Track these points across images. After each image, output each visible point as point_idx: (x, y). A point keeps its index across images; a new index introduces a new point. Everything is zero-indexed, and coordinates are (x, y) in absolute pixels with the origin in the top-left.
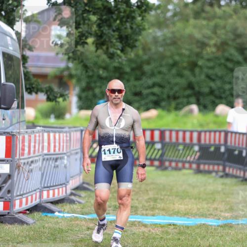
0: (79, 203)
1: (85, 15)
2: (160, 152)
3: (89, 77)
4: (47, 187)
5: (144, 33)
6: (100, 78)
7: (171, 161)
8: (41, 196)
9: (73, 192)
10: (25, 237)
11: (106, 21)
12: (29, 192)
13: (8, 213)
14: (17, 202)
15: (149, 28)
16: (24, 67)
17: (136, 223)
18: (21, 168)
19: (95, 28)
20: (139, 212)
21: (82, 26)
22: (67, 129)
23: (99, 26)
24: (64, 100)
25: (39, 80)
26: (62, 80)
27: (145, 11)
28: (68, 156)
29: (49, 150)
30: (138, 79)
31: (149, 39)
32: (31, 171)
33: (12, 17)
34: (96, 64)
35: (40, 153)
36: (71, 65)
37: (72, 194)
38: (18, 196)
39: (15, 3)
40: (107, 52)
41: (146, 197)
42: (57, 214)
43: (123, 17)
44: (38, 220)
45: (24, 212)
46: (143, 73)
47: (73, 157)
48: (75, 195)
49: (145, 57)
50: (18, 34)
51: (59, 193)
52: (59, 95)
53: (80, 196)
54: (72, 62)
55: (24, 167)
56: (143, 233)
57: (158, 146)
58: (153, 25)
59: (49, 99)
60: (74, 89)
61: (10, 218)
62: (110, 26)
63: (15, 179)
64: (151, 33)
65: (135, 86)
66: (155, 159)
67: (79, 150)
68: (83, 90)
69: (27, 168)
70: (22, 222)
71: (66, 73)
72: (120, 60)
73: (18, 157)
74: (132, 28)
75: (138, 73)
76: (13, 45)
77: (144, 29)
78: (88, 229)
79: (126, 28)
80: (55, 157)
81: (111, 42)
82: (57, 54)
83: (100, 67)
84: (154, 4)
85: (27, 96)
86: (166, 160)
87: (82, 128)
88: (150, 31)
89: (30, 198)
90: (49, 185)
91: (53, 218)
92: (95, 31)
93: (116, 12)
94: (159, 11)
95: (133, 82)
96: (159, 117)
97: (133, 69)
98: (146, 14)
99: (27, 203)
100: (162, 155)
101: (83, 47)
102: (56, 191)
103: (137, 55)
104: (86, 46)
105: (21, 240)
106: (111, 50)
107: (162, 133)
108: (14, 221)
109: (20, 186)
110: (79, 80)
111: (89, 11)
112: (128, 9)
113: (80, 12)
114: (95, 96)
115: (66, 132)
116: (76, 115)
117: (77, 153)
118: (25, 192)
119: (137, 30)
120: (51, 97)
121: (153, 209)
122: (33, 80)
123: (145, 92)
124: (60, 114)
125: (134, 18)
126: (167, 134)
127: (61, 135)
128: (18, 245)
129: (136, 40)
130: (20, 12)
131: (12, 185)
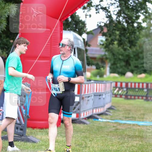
0: (110, 115)
1: (114, 31)
2: (146, 93)
3: (115, 59)
4: (96, 108)
5: (140, 40)
6: (120, 59)
7: (151, 97)
8: (93, 112)
9: (108, 110)
10: (86, 130)
11: (123, 34)
12: (88, 110)
13: (78, 119)
14: (82, 114)
15: (142, 37)
16: (86, 54)
17: (135, 125)
18: (84, 99)
19: (118, 37)
20: (136, 120)
21: (112, 36)
22: (104, 82)
23: (120, 36)
24: (104, 69)
25: (93, 60)
26: (103, 60)
27: (141, 30)
28: (105, 94)
29: (97, 91)
30: (136, 60)
31: (142, 42)
32: (88, 100)
33: (81, 32)
34: (118, 53)
35: (93, 92)
36: (107, 53)
37: (106, 111)
38: (82, 111)
39: (83, 26)
40: (123, 48)
41: (139, 113)
42: (100, 120)
43: (131, 32)
44: (91, 122)
45: (85, 119)
46: (139, 58)
47: (107, 95)
48: (108, 111)
49: (140, 51)
50: (84, 39)
51: (101, 110)
52: (101, 67)
53: (110, 112)
54: (108, 52)
55: (86, 98)
56: (138, 129)
57: (145, 90)
58: (144, 36)
59: (97, 68)
60: (108, 64)
61: (79, 121)
62: (125, 36)
63: (81, 103)
64: (143, 40)
65: (135, 63)
66: (144, 96)
67: (110, 92)
68: (112, 65)
69: (87, 99)
70: (84, 123)
71: (104, 57)
72: (129, 51)
73: (83, 94)
74: (134, 37)
75: (137, 57)
76: (81, 44)
77: (140, 38)
78: (114, 127)
79: (132, 37)
80: (99, 94)
81: (125, 43)
82: (101, 48)
83: (120, 54)
84: (144, 27)
85: (87, 67)
86: (149, 97)
87: (111, 81)
88: (143, 39)
89: (88, 112)
90: (96, 107)
91: (98, 121)
92: (118, 39)
93: (128, 30)
94: (146, 30)
95: (134, 61)
96: (146, 77)
97: (134, 56)
98: (141, 31)
99: (86, 114)
100: (147, 94)
101: (113, 45)
102: (100, 110)
103: (136, 50)
104: (114, 45)
105: (84, 131)
106: (125, 47)
107: (147, 85)
108: (81, 122)
109: (84, 107)
110: (110, 60)
111: (115, 30)
112: (133, 29)
113: (111, 30)
114: (117, 67)
115: (104, 83)
116: (109, 75)
117: (109, 93)
118: (86, 110)
119: (137, 38)
120: (98, 67)
121: (143, 118)
122: (90, 60)
123: (140, 66)
124: (101, 75)
125: (135, 33)
126: (149, 85)
127: (102, 84)
128: (83, 133)
129: (136, 43)
130: (85, 29)
131: (80, 106)
